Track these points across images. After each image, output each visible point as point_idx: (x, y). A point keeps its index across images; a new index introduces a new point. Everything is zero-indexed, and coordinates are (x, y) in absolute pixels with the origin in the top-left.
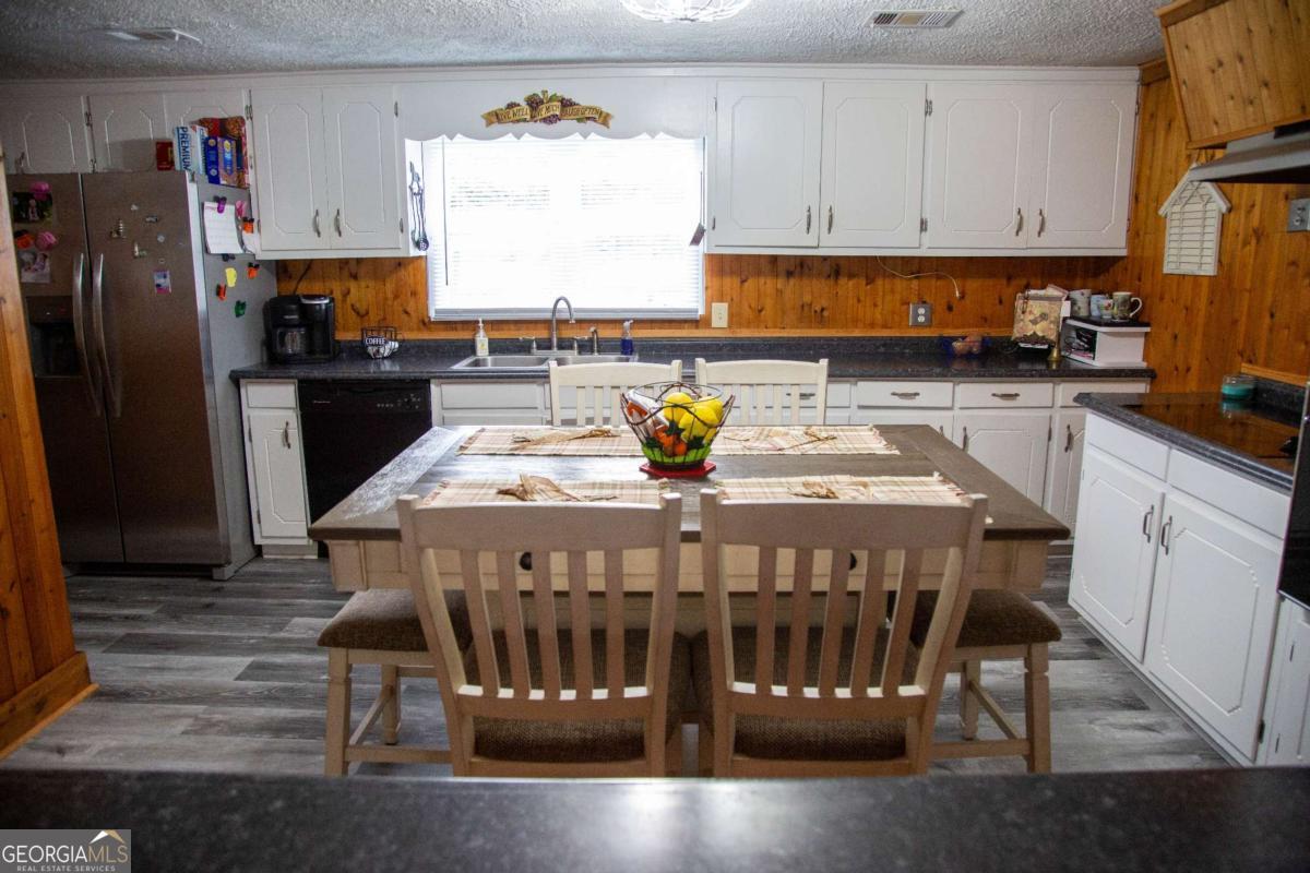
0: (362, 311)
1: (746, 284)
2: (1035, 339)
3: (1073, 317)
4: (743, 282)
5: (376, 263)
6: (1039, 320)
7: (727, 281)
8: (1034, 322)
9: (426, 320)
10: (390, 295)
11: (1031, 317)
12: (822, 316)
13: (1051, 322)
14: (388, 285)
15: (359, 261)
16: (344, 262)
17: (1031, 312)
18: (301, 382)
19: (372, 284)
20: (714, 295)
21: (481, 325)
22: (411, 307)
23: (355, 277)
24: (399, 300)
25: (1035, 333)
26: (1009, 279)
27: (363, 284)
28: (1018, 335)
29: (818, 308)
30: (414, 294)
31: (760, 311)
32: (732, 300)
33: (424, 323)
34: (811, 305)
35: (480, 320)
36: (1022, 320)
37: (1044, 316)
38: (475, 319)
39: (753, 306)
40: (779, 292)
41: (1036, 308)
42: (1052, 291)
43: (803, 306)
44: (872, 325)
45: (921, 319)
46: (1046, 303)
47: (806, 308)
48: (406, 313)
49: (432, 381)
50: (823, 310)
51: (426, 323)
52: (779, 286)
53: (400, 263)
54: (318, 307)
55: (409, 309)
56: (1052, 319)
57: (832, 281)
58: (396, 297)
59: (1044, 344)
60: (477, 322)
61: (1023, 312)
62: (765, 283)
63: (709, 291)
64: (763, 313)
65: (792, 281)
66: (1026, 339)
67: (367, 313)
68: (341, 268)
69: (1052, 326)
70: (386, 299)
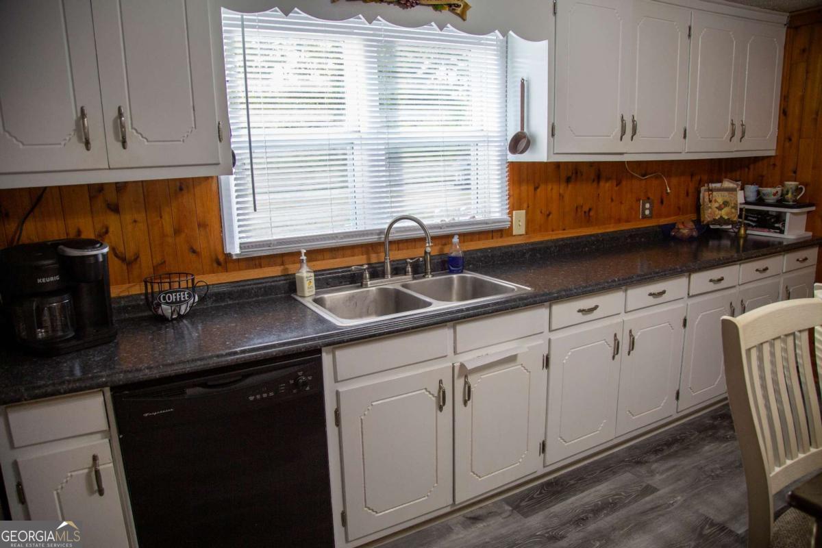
0: (129, 255)
1: (538, 190)
2: (722, 221)
3: (747, 203)
4: (536, 189)
5: (147, 187)
6: (723, 206)
7: (524, 188)
8: (720, 208)
9: (221, 258)
10: (169, 229)
11: (717, 205)
12: (589, 216)
13: (732, 208)
14: (166, 217)
15: (120, 187)
16: (97, 190)
17: (716, 201)
18: (117, 390)
19: (141, 217)
20: (515, 203)
21: (304, 257)
22: (201, 244)
23: (115, 209)
24: (183, 235)
25: (721, 217)
26: (692, 175)
27: (128, 218)
28: (709, 219)
29: (587, 209)
30: (203, 225)
31: (548, 215)
32: (528, 207)
33: (219, 263)
34: (582, 207)
35: (304, 251)
36: (710, 208)
37: (726, 204)
38: (294, 250)
39: (543, 212)
40: (561, 196)
41: (719, 198)
42: (727, 184)
43: (577, 208)
44: (619, 221)
45: (647, 212)
46: (726, 193)
47: (579, 210)
48: (194, 252)
49: (323, 349)
50: (590, 210)
51: (225, 262)
52: (561, 191)
53: (181, 186)
54: (92, 260)
55: (197, 248)
56: (733, 205)
57: (595, 184)
58: (177, 232)
59: (729, 224)
60: (299, 253)
61: (710, 201)
62: (552, 189)
63: (512, 199)
64: (551, 216)
65: (570, 186)
66: (715, 222)
67: (137, 258)
68: (91, 198)
69: (733, 210)
70: (163, 235)
